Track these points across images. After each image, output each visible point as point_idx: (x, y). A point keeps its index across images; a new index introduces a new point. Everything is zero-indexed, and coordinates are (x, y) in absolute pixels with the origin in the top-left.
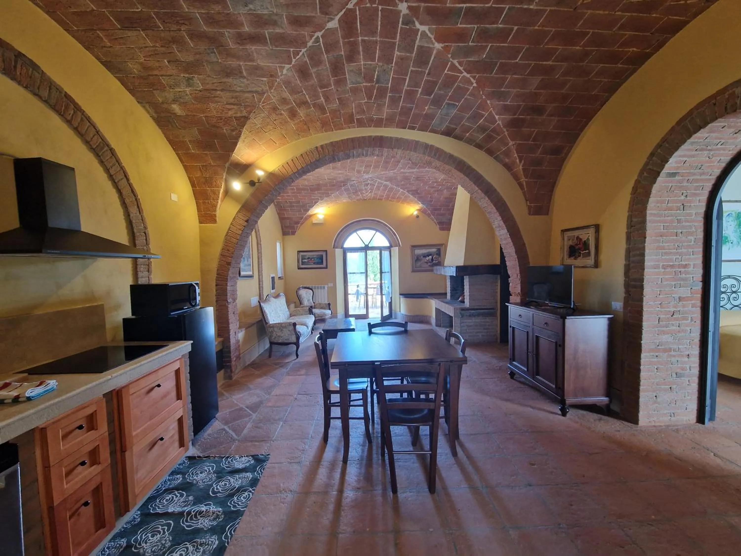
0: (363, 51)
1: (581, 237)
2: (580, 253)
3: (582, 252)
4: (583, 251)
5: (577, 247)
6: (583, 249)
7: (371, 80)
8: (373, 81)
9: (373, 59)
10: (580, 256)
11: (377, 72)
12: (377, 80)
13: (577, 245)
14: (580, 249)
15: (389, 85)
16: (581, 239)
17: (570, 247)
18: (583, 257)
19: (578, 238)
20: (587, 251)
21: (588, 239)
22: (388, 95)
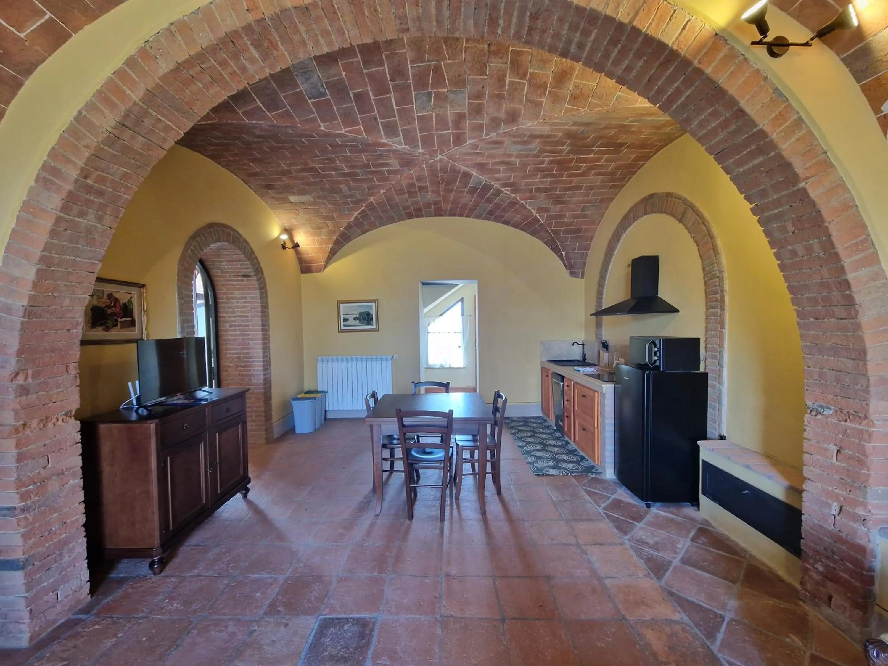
0: (448, 122)
1: (117, 296)
2: (116, 321)
3: (119, 320)
4: (121, 318)
5: (109, 311)
6: (121, 315)
7: (437, 95)
8: (435, 93)
9: (437, 116)
10: (116, 325)
11: (432, 104)
12: (431, 96)
13: (109, 307)
14: (114, 314)
15: (413, 93)
16: (116, 300)
17: (92, 310)
18: (121, 328)
19: (110, 296)
20: (129, 319)
21: (130, 302)
22: (411, 81)
